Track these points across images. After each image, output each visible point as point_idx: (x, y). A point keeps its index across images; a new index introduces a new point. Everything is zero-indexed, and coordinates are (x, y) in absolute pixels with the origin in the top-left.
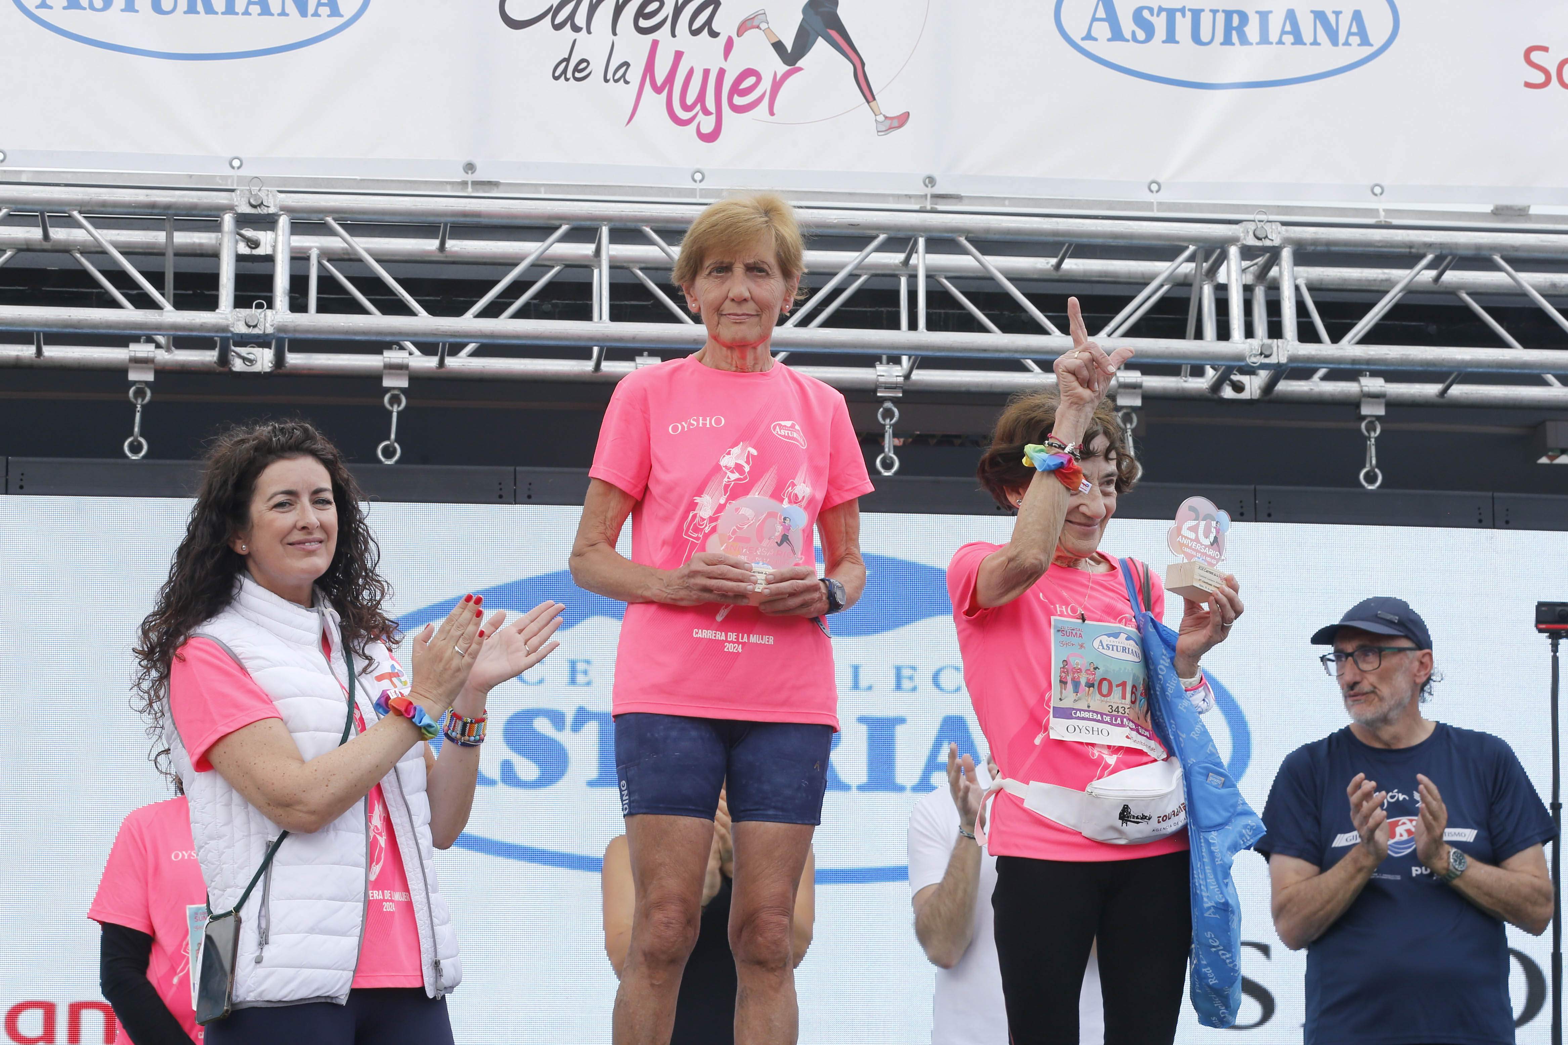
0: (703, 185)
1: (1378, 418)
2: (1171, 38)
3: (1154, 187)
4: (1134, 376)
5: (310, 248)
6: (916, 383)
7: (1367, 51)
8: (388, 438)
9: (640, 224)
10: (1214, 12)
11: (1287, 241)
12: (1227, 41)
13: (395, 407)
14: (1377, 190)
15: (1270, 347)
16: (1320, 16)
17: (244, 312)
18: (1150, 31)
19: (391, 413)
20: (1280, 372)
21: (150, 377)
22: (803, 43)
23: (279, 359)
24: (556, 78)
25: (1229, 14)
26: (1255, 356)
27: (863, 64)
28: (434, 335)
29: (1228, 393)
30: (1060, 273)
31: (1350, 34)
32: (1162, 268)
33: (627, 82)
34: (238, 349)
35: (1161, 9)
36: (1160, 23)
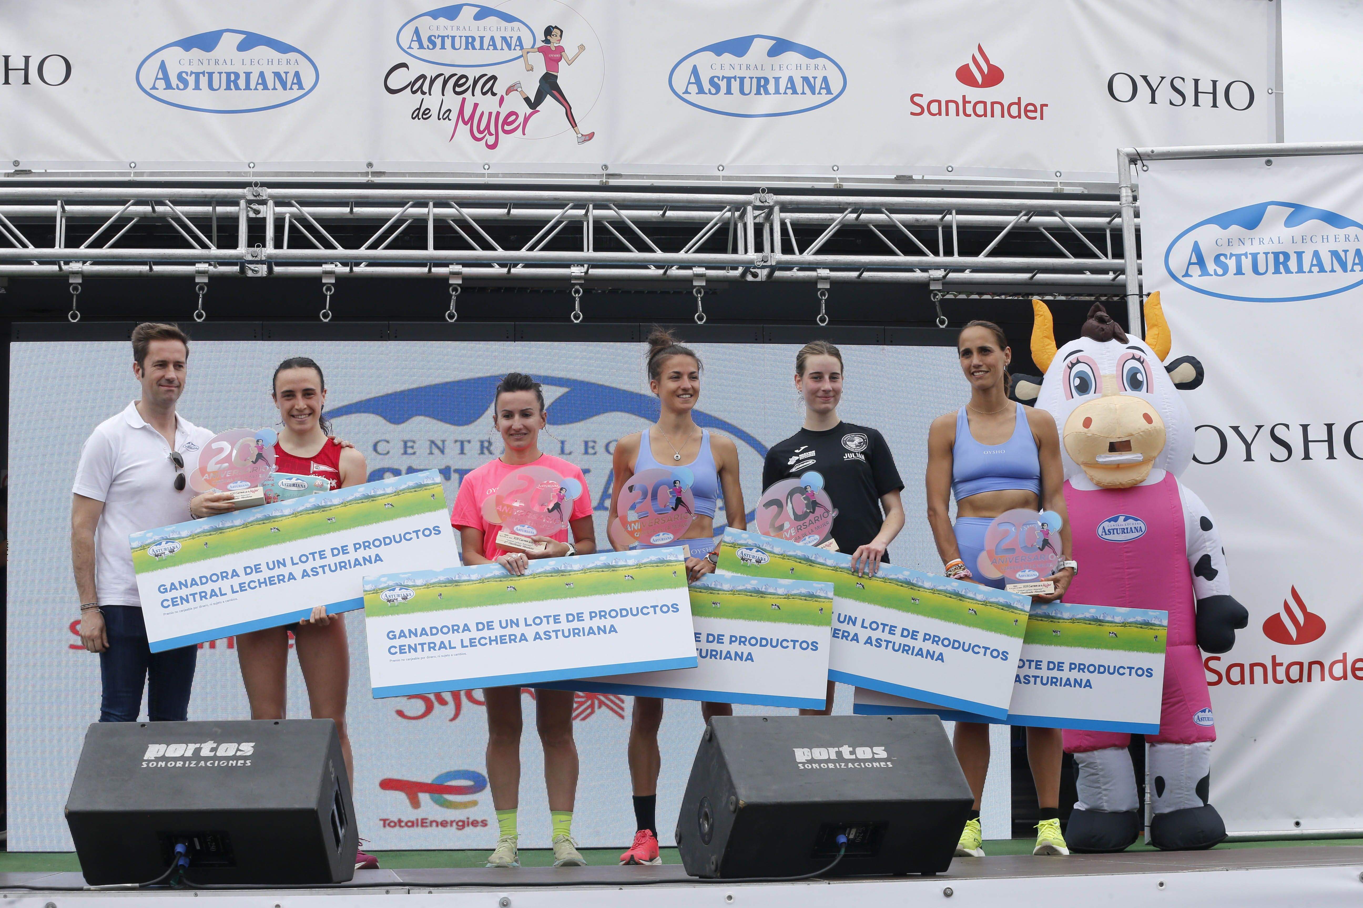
0: (489, 171)
1: (826, 289)
2: (729, 92)
3: (721, 168)
4: (701, 271)
5: (285, 213)
6: (591, 275)
7: (830, 97)
8: (325, 309)
9: (449, 200)
10: (751, 78)
11: (777, 203)
12: (758, 93)
13: (329, 292)
14: (835, 168)
15: (767, 257)
16: (806, 79)
17: (251, 249)
18: (718, 89)
19: (326, 296)
20: (773, 269)
21: (206, 280)
22: (540, 97)
23: (270, 270)
24: (414, 118)
25: (759, 79)
26: (759, 261)
27: (570, 108)
28: (346, 259)
29: (750, 278)
30: (665, 218)
31: (821, 88)
32: (717, 214)
33: (450, 120)
34: (249, 265)
35: (723, 77)
36: (723, 84)
